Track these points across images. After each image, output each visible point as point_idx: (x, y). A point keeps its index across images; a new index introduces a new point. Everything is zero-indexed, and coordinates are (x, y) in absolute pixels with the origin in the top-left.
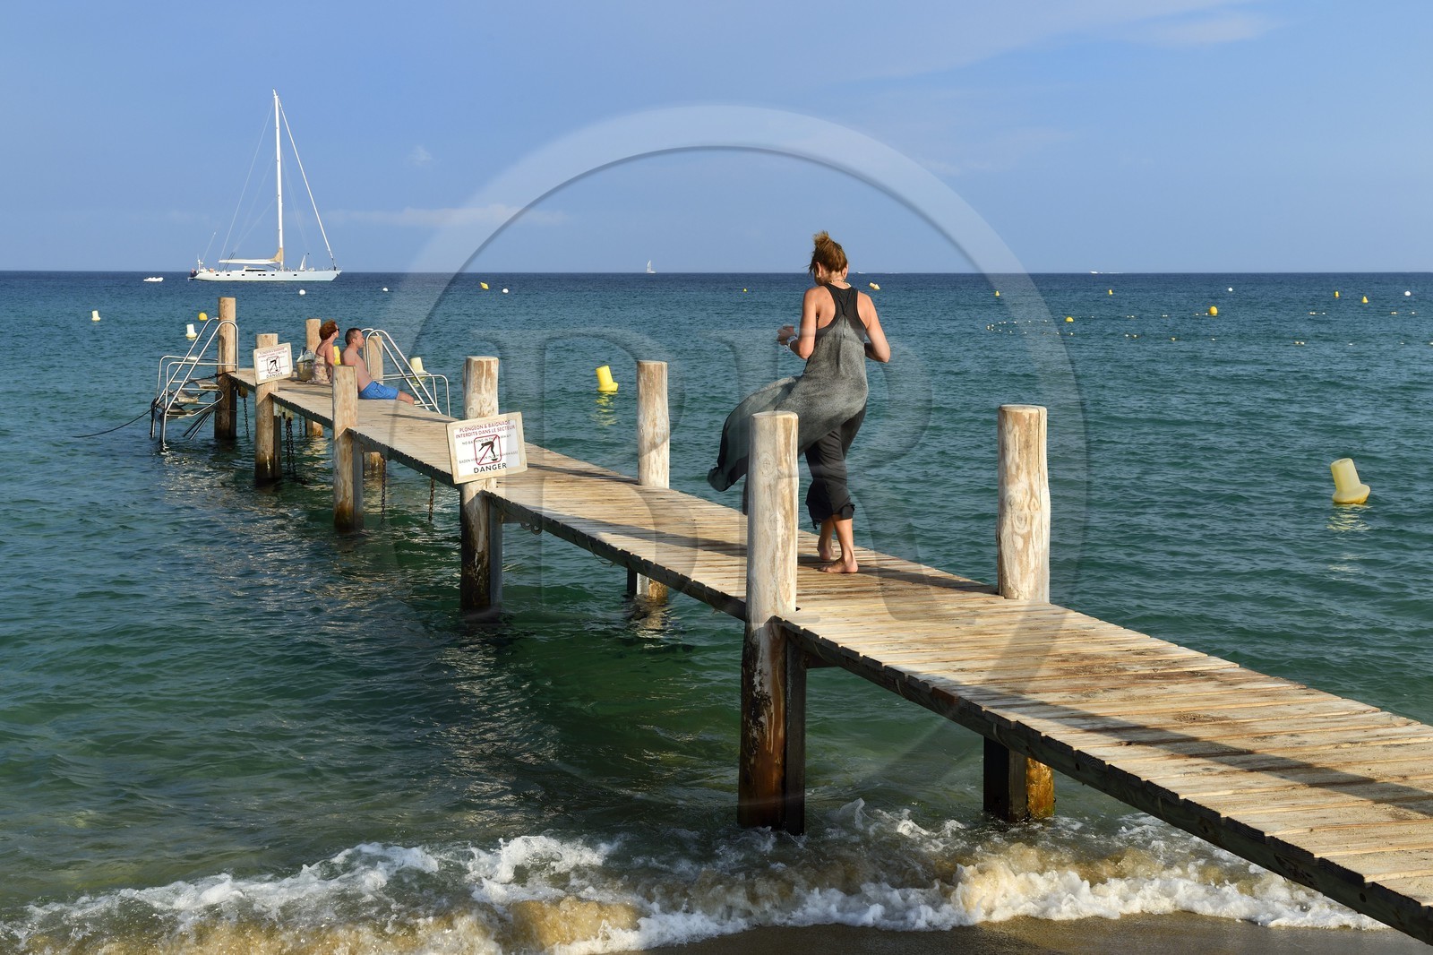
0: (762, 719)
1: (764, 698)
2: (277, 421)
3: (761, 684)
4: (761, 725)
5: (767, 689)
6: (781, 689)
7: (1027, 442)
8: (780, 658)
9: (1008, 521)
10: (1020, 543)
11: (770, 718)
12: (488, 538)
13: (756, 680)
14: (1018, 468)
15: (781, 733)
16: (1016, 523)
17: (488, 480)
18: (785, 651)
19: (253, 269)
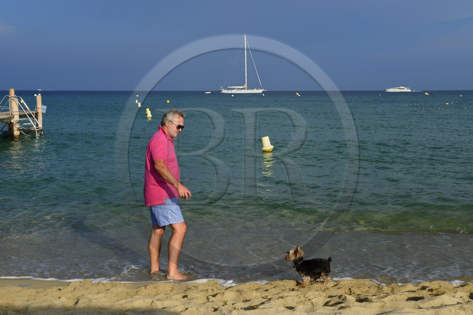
19: (238, 89)
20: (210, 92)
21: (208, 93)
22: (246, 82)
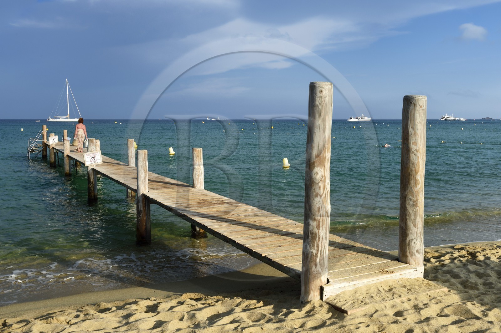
0: (141, 215)
1: (141, 211)
2: (55, 153)
3: (140, 208)
4: (141, 217)
5: (142, 209)
6: (145, 209)
7: (198, 155)
8: (144, 202)
9: (194, 172)
10: (197, 177)
11: (142, 215)
12: (94, 178)
13: (139, 207)
14: (196, 161)
15: (145, 218)
16: (196, 173)
17: (93, 166)
18: (145, 201)
19: (62, 119)
20: (40, 121)
21: (38, 121)
22: (69, 113)
